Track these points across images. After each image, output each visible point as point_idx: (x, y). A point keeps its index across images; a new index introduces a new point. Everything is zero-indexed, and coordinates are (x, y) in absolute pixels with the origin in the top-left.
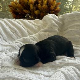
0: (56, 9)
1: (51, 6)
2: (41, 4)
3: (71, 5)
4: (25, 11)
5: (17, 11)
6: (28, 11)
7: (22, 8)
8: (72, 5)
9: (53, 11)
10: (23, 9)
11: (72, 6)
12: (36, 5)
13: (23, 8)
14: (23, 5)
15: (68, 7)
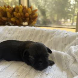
3: (73, 8)
9: (28, 18)
15: (70, 10)
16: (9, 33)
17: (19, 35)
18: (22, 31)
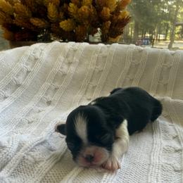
0: (120, 17)
1: (104, 8)
2: (75, 3)
3: (175, 6)
4: (35, 22)
5: (14, 22)
6: (43, 23)
7: (27, 13)
8: (177, 6)
9: (110, 22)
10: (29, 18)
11: (178, 8)
12: (65, 5)
13: (31, 15)
14: (29, 7)
15: (166, 11)
16: (70, 63)
17: (99, 67)
18: (105, 57)
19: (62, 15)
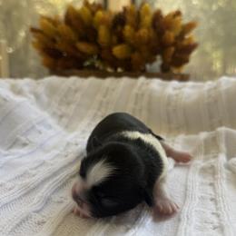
1: (167, 32)
4: (83, 47)
10: (75, 42)
13: (76, 39)
19: (115, 39)
